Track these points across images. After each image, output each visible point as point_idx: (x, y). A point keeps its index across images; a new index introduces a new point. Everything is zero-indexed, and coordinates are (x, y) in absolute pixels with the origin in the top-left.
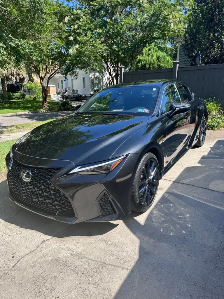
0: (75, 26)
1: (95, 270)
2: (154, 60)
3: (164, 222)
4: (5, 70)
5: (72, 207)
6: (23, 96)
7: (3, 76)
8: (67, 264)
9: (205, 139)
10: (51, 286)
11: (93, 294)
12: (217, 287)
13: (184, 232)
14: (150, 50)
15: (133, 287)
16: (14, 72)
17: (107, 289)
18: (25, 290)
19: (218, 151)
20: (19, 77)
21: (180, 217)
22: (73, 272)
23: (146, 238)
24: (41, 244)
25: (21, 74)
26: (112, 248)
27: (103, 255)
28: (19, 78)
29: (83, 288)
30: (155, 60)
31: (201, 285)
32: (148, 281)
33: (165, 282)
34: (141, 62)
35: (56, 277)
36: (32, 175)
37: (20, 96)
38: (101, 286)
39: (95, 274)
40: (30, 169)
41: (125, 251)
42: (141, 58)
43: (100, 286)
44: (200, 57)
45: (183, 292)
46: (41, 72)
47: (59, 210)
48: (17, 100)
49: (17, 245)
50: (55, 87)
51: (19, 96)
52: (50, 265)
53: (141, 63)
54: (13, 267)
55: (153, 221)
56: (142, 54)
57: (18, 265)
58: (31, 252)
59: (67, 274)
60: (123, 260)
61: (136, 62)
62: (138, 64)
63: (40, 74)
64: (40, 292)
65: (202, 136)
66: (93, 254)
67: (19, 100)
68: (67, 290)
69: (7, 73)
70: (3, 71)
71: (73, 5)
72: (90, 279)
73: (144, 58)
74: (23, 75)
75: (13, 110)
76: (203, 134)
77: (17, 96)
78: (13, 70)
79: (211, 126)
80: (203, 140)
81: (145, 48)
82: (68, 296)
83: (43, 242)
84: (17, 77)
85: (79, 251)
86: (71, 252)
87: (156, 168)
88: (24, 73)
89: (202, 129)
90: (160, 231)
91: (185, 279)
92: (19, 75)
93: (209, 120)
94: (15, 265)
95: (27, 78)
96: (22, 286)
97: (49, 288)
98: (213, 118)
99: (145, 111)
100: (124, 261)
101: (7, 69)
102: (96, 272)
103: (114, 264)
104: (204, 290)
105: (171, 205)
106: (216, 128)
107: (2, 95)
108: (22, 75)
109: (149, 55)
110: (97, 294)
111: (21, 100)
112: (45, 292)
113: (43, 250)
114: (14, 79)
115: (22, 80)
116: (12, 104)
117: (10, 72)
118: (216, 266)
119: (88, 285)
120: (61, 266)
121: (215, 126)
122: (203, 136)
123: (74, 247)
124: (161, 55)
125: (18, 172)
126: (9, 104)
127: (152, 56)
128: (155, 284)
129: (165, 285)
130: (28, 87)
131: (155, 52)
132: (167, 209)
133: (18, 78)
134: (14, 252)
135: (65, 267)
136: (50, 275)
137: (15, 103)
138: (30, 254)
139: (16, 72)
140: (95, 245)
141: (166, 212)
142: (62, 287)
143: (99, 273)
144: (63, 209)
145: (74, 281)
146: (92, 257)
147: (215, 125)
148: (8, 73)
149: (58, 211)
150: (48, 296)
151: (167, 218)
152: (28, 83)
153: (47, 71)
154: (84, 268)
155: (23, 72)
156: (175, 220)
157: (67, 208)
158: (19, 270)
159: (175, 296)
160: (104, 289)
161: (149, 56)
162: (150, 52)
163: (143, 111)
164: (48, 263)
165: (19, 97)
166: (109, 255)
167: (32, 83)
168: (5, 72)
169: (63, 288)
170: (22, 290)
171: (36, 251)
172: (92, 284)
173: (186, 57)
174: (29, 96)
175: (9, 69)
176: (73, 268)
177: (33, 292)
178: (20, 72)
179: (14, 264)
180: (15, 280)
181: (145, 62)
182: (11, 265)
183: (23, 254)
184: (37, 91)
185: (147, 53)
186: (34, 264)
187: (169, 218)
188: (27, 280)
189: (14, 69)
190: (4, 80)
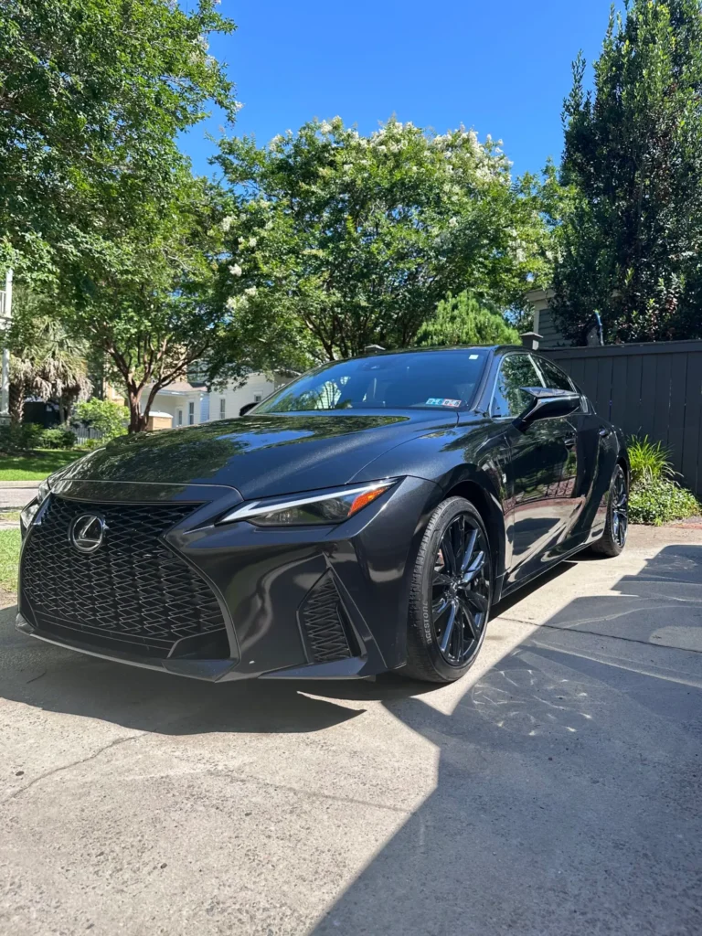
0: (249, 241)
1: (288, 808)
2: (467, 333)
3: (508, 708)
4: (26, 360)
5: (224, 626)
6: (68, 440)
7: (16, 377)
8: (195, 793)
9: (626, 535)
10: (140, 841)
11: (281, 861)
12: (691, 855)
13: (573, 730)
14: (455, 307)
15: (414, 847)
16: (52, 368)
17: (329, 851)
18: (52, 848)
19: (668, 567)
20: (64, 383)
21: (561, 698)
22: (214, 810)
23: (453, 741)
24: (111, 746)
25: (70, 373)
26: (344, 760)
27: (314, 774)
28: (63, 386)
29: (249, 848)
30: (470, 333)
31: (640, 849)
32: (465, 835)
33: (519, 840)
34: (432, 338)
35: (155, 820)
36: (107, 527)
37: (60, 438)
38: (309, 843)
39: (288, 816)
40: (103, 511)
41: (386, 768)
42: (431, 328)
43: (305, 845)
44: (599, 327)
45: (581, 863)
46: (133, 369)
47: (180, 638)
48: (47, 450)
49: (31, 747)
50: (170, 421)
51: (56, 438)
52: (137, 794)
53: (429, 341)
54: (15, 796)
55: (473, 705)
56: (435, 317)
57: (32, 791)
58: (76, 763)
59: (194, 815)
60: (380, 787)
61: (416, 339)
62: (421, 342)
63: (130, 376)
64: (102, 854)
65: (616, 525)
66: (281, 773)
67: (55, 450)
68: (192, 849)
69: (29, 370)
70: (19, 363)
71: (245, 193)
72: (273, 828)
73: (440, 328)
74: (77, 378)
75: (32, 473)
76: (620, 521)
77: (49, 437)
78: (50, 364)
79: (642, 512)
80: (619, 537)
81: (442, 301)
82: (198, 863)
83: (115, 743)
84: (59, 381)
85: (233, 764)
86: (208, 767)
87: (482, 552)
88: (80, 375)
89: (616, 502)
90: (498, 728)
91: (585, 833)
92: (64, 377)
93: (634, 497)
94: (21, 791)
95: (86, 388)
96: (42, 840)
97: (132, 846)
98: (647, 490)
99: (447, 403)
100: (384, 789)
101: (33, 359)
102: (291, 812)
103: (351, 797)
104: (650, 860)
105: (530, 671)
106: (658, 520)
107: (5, 429)
108: (74, 378)
109: (453, 319)
110: (294, 861)
111: (60, 450)
112: (120, 854)
113: (117, 760)
114: (49, 389)
115: (73, 392)
116: (34, 456)
117: (38, 368)
118: (685, 807)
119: (266, 841)
120: (174, 795)
121: (654, 512)
122: (619, 526)
123: (218, 756)
124: (489, 321)
125: (63, 525)
126: (23, 456)
127: (464, 322)
128: (488, 843)
129: (522, 844)
130: (86, 415)
131: (470, 313)
132: (517, 680)
133: (60, 385)
134: (19, 761)
135: (188, 799)
136: (136, 815)
137: (42, 455)
138: (74, 767)
139: (57, 369)
140: (287, 753)
141: (515, 687)
142: (178, 842)
143: (303, 815)
144: (193, 634)
145: (218, 831)
146: (277, 780)
147: (654, 509)
148: (32, 371)
149: (176, 640)
150: (129, 864)
151: (518, 700)
152: (88, 401)
153: (152, 367)
154: (250, 801)
155: (78, 369)
156: (545, 704)
157: (206, 631)
158: (34, 803)
159: (554, 870)
160: (317, 850)
161: (453, 323)
162: (456, 312)
163: (444, 404)
164: (130, 787)
165: (55, 441)
166: (334, 775)
167: (101, 401)
168: (24, 367)
169: (181, 845)
170: (41, 847)
171: (92, 762)
172: (278, 838)
173: (559, 336)
174: (85, 440)
175: (37, 360)
176: (214, 802)
177: (80, 853)
178: (70, 368)
179: (18, 789)
180: (19, 826)
181: (441, 337)
182: (9, 791)
183: (48, 766)
184: (113, 427)
185: (449, 315)
186: (84, 789)
187: (524, 700)
188: (59, 824)
189: (52, 360)
190: (18, 389)
